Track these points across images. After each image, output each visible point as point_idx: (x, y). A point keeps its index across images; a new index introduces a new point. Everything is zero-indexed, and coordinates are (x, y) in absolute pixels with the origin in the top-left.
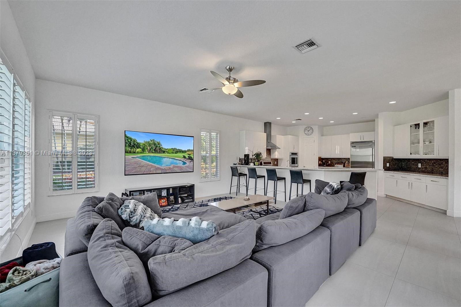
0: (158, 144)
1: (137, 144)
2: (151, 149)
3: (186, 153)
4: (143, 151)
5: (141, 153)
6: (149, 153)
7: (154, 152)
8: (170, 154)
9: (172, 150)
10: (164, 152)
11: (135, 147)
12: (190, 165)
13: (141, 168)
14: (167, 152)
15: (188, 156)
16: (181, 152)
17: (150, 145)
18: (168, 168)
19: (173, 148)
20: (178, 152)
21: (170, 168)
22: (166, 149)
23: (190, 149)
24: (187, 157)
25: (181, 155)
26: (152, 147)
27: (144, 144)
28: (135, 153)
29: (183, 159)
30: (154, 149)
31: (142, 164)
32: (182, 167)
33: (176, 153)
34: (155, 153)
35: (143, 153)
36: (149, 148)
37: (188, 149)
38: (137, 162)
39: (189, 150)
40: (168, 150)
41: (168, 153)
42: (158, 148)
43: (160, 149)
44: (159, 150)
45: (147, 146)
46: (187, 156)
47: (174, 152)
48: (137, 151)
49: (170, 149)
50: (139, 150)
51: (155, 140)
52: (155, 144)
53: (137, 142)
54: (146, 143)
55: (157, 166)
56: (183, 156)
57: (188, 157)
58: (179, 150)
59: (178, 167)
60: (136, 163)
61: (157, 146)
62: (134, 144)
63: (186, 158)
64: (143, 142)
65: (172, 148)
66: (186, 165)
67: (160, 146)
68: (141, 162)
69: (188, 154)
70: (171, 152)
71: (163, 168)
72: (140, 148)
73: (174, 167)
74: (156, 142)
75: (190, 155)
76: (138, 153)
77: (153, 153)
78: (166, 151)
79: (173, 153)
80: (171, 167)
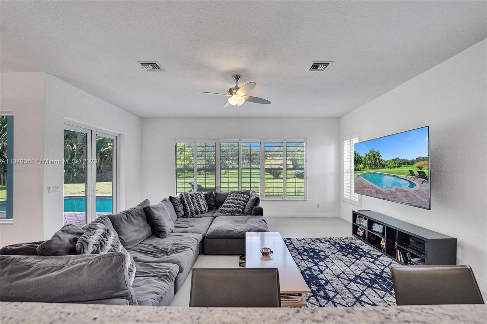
0: (378, 155)
1: (360, 159)
2: (371, 163)
3: (415, 165)
4: (365, 167)
5: (363, 169)
6: (369, 169)
7: (374, 167)
8: (391, 168)
9: (393, 162)
10: (384, 166)
11: (358, 163)
12: (423, 188)
13: (363, 188)
14: (387, 166)
15: (418, 172)
16: (405, 164)
17: (370, 159)
18: (390, 192)
19: (395, 158)
20: (401, 164)
21: (392, 192)
22: (386, 162)
23: (422, 157)
24: (416, 173)
25: (406, 169)
26: (372, 160)
27: (365, 158)
28: (358, 170)
29: (408, 176)
30: (374, 163)
31: (365, 184)
32: (408, 191)
33: (398, 167)
34: (375, 169)
35: (365, 170)
36: (369, 163)
37: (417, 158)
38: (361, 181)
39: (419, 160)
40: (388, 163)
41: (389, 167)
42: (377, 161)
43: (379, 163)
44: (378, 165)
45: (368, 159)
46: (416, 171)
47: (396, 165)
48: (360, 168)
49: (391, 160)
50: (361, 166)
51: (374, 150)
52: (374, 156)
53: (359, 157)
54: (367, 157)
55: (378, 188)
56: (410, 171)
57: (418, 174)
58: (402, 160)
59: (402, 191)
60: (359, 183)
61: (376, 159)
62: (358, 159)
63: (415, 176)
64: (364, 155)
65: (393, 160)
66: (415, 188)
67: (379, 158)
68: (363, 181)
69: (418, 167)
70: (392, 165)
71: (384, 191)
72: (362, 163)
73: (397, 190)
74: (375, 153)
75: (421, 168)
76: (361, 170)
77: (373, 169)
78: (386, 164)
79: (395, 167)
80: (393, 190)
